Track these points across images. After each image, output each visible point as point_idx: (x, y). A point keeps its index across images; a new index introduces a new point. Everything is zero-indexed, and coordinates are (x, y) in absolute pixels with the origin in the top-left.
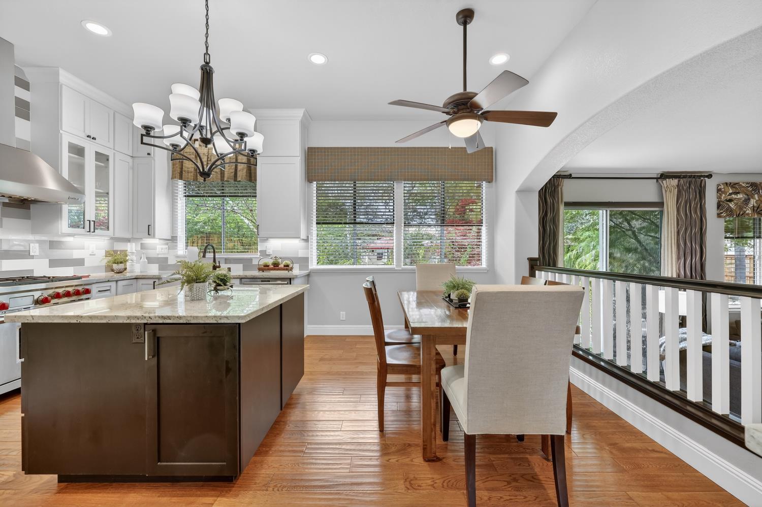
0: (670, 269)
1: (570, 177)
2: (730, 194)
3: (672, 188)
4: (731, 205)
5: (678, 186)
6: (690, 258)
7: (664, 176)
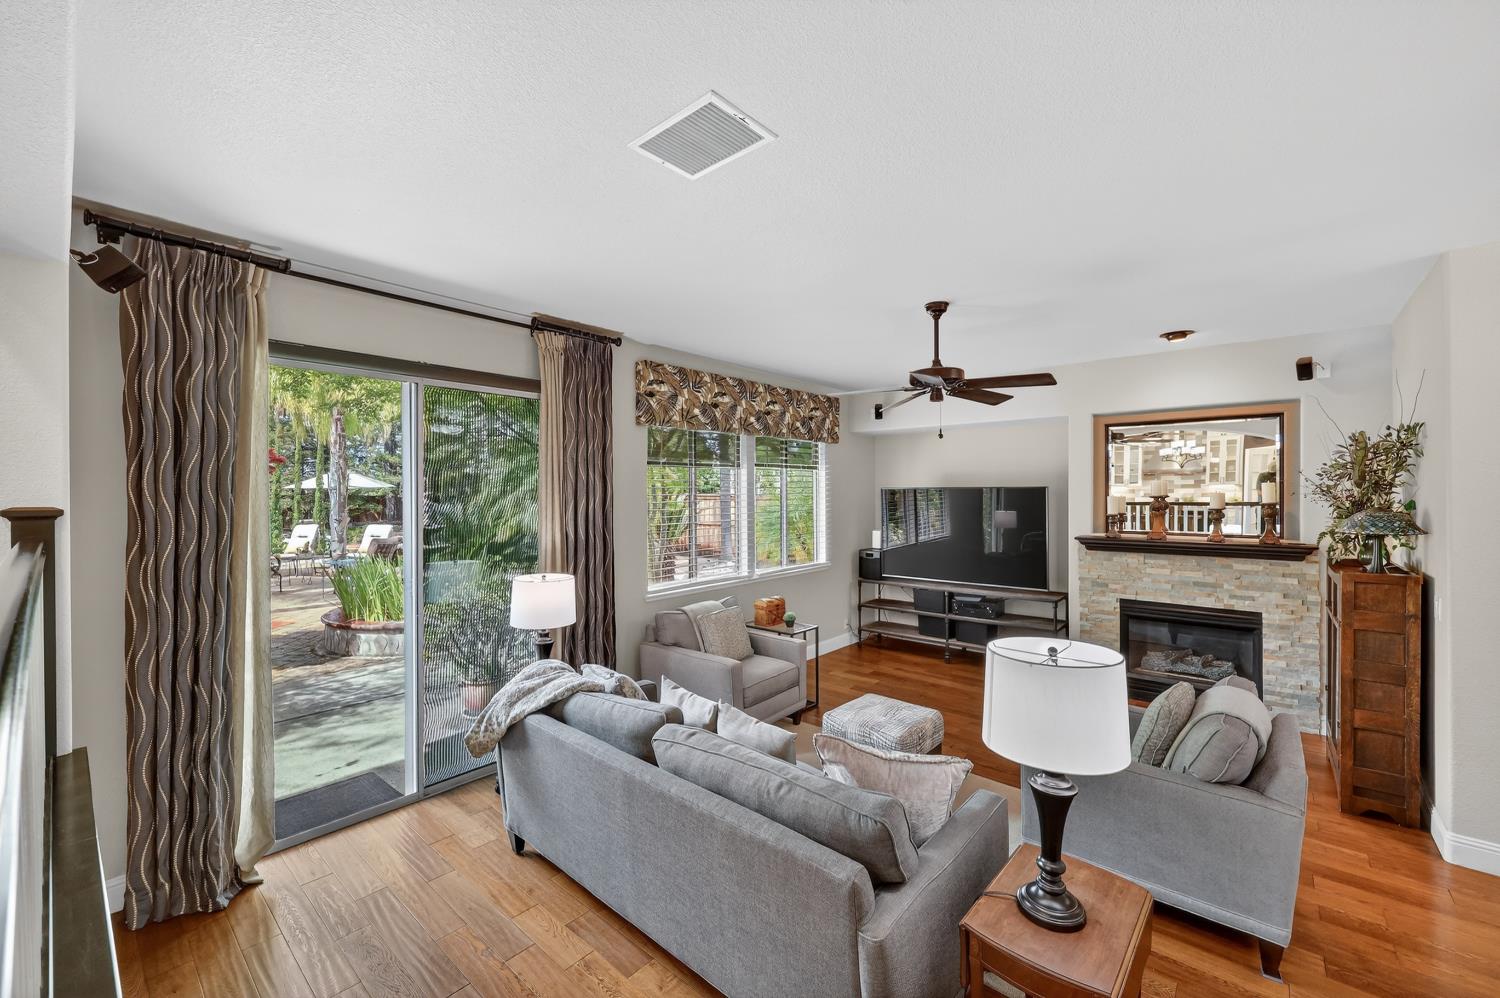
0: (549, 526)
1: (282, 267)
2: (651, 383)
3: (555, 352)
4: (652, 403)
5: (565, 350)
6: (584, 501)
7: (540, 325)
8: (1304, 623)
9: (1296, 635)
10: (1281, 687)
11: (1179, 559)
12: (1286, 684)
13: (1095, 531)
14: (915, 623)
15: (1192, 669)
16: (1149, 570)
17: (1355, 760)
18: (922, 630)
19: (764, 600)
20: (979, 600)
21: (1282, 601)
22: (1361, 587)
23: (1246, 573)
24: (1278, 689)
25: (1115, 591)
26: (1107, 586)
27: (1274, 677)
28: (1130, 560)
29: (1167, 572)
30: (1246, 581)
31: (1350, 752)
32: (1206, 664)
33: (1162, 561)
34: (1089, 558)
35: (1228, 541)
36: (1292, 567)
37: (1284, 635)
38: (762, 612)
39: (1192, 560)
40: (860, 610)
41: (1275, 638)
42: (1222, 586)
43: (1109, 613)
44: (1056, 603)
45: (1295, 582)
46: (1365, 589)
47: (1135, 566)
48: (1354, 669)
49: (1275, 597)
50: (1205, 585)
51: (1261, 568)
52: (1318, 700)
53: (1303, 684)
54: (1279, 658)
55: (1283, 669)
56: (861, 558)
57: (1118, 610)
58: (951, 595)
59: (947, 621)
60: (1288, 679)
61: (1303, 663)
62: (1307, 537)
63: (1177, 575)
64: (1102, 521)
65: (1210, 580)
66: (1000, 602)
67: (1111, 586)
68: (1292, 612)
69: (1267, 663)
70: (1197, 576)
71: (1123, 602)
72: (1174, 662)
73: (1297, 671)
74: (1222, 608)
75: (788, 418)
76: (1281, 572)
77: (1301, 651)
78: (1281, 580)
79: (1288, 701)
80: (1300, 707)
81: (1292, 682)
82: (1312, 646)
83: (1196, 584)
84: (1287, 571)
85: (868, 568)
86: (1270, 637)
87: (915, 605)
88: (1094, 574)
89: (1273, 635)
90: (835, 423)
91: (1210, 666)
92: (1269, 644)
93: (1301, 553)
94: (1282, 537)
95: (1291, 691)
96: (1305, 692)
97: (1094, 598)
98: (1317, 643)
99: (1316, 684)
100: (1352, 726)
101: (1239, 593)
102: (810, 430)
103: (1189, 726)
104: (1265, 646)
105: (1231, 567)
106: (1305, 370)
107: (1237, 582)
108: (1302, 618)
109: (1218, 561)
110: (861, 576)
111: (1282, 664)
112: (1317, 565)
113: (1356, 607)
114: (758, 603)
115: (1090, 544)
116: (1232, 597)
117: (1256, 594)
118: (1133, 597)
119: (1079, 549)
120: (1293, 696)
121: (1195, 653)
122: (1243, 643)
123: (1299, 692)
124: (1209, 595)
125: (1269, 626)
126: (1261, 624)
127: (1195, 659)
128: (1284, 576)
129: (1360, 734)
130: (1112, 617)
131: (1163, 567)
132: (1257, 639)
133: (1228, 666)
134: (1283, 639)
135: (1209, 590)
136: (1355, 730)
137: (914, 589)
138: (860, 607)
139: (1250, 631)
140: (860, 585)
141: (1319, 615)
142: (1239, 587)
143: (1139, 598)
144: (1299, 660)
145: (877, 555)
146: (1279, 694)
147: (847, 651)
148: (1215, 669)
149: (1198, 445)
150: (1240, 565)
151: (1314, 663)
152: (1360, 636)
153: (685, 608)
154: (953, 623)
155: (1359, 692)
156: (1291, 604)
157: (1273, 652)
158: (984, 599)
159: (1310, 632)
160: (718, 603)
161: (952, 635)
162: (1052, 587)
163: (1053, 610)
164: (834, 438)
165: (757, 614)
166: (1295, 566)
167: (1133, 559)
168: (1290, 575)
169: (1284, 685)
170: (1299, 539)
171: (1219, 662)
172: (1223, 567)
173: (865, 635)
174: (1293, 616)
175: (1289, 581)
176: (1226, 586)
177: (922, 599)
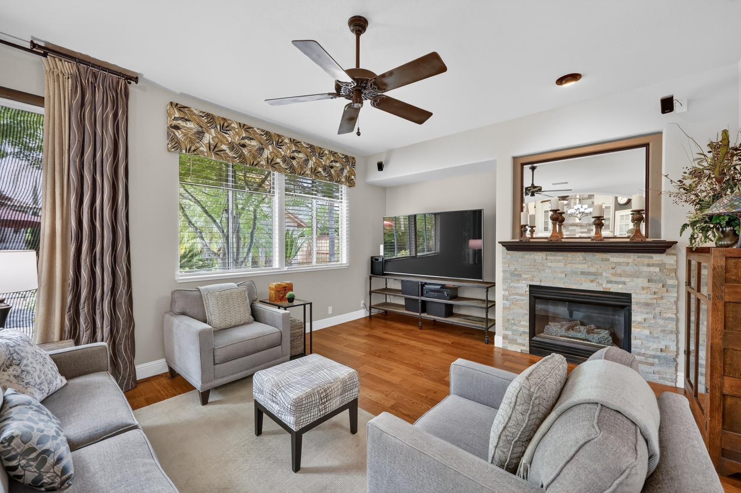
2: (176, 119)
3: (61, 75)
4: (178, 134)
5: (72, 75)
8: (663, 301)
9: (657, 310)
10: (646, 350)
11: (570, 255)
12: (650, 347)
13: (513, 239)
14: (403, 302)
15: (579, 335)
16: (549, 264)
17: (723, 423)
18: (406, 307)
19: (274, 284)
20: (439, 287)
21: (646, 284)
22: (732, 262)
23: (619, 264)
24: (643, 351)
25: (526, 279)
26: (520, 275)
27: (640, 341)
28: (536, 257)
29: (562, 265)
30: (619, 270)
31: (718, 416)
32: (588, 332)
33: (560, 257)
34: (509, 257)
35: (606, 240)
36: (654, 259)
37: (648, 311)
38: (273, 292)
39: (579, 256)
40: (370, 295)
41: (641, 312)
42: (601, 275)
43: (522, 295)
44: (487, 288)
45: (657, 270)
46: (736, 263)
47: (540, 261)
48: (724, 338)
49: (642, 282)
50: (589, 274)
51: (630, 261)
52: (675, 360)
53: (663, 348)
54: (644, 328)
55: (647, 336)
56: (372, 262)
57: (528, 293)
58: (423, 285)
59: (420, 301)
60: (651, 344)
61: (663, 331)
62: (666, 235)
63: (569, 268)
64: (518, 231)
65: (592, 270)
66: (456, 289)
67: (524, 276)
68: (655, 293)
69: (635, 331)
70: (583, 267)
71: (531, 286)
72: (568, 329)
73: (658, 337)
74: (602, 290)
75: (311, 164)
76: (646, 263)
77: (661, 322)
78: (646, 269)
79: (651, 360)
80: (660, 365)
81: (653, 347)
82: (671, 319)
83: (583, 273)
84: (651, 261)
85: (377, 268)
86: (637, 312)
87: (402, 291)
88: (512, 268)
89: (639, 310)
90: (352, 173)
91: (592, 333)
92: (637, 316)
93: (663, 247)
94: (647, 236)
95: (653, 353)
96: (664, 354)
97: (511, 284)
98: (674, 316)
99: (673, 348)
100: (722, 392)
101: (614, 279)
102: (330, 175)
103: (553, 415)
104: (633, 318)
105: (608, 260)
106: (667, 105)
107: (613, 271)
108: (662, 298)
109: (599, 256)
110: (372, 273)
111: (647, 332)
112: (675, 257)
113: (726, 280)
114: (270, 286)
115: (510, 247)
116: (609, 282)
117: (627, 280)
118: (538, 284)
119: (503, 251)
120: (654, 357)
121: (582, 324)
122: (617, 317)
123: (659, 354)
124: (592, 281)
125: (637, 303)
126: (631, 302)
127: (582, 328)
128: (648, 265)
129: (729, 401)
130: (524, 298)
131: (559, 261)
132: (627, 313)
133: (605, 333)
134: (647, 313)
135: (592, 278)
136: (724, 396)
137: (402, 281)
138: (371, 292)
139: (623, 307)
140: (370, 279)
141: (676, 295)
142: (613, 275)
143: (543, 284)
144: (660, 329)
145: (380, 260)
146: (644, 355)
147: (363, 322)
148: (596, 335)
149: (589, 207)
150: (615, 258)
151: (671, 332)
152: (730, 307)
153: (200, 288)
154: (424, 302)
155: (728, 360)
156: (654, 287)
157: (640, 323)
158: (443, 287)
159: (668, 308)
160: (236, 284)
161: (424, 310)
162: (486, 278)
163: (486, 293)
164: (351, 183)
165: (270, 293)
166: (657, 258)
167: (539, 256)
168: (653, 265)
169: (648, 348)
170: (660, 238)
171: (599, 330)
172: (602, 260)
173: (374, 312)
174: (656, 296)
175: (652, 269)
176: (604, 274)
177: (406, 288)
